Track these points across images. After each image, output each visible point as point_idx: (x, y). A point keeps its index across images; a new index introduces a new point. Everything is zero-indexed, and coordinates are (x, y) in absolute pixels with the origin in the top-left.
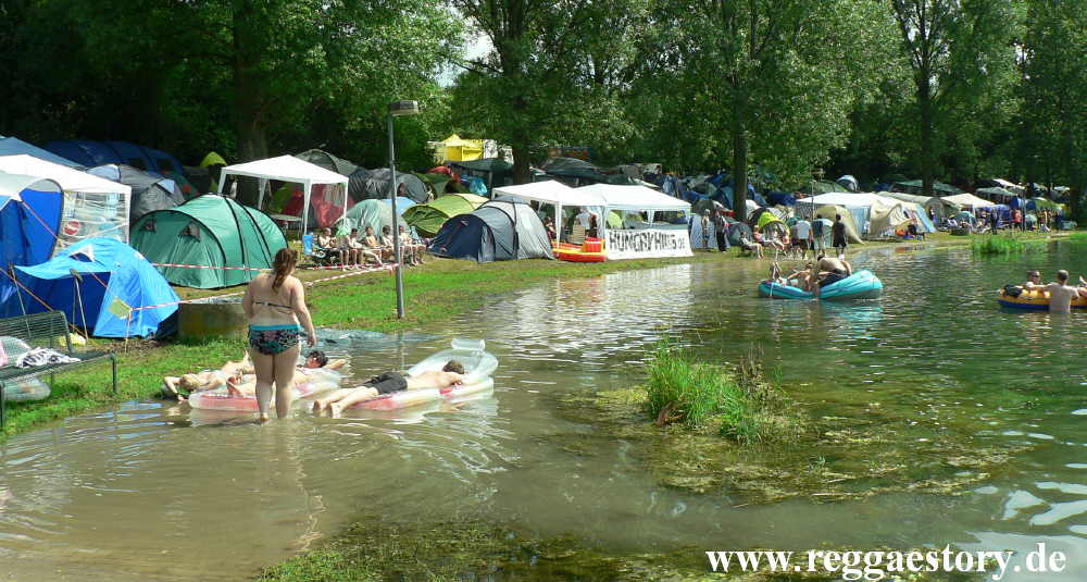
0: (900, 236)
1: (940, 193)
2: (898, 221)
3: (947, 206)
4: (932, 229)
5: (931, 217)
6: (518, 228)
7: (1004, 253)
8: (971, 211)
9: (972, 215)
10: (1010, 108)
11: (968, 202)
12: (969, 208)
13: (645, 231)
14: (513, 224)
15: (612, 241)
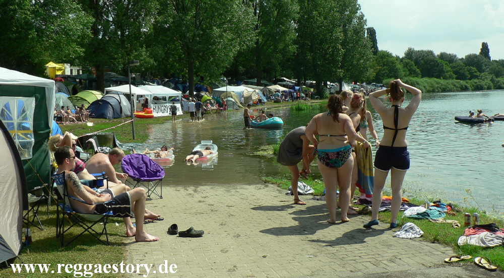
0: (255, 104)
1: (266, 85)
2: (255, 97)
3: (270, 91)
4: (265, 100)
5: (264, 95)
6: (122, 105)
7: (304, 110)
8: (279, 92)
9: (280, 94)
10: (293, 48)
11: (278, 89)
12: (278, 91)
13: (165, 105)
14: (120, 103)
15: (154, 109)
